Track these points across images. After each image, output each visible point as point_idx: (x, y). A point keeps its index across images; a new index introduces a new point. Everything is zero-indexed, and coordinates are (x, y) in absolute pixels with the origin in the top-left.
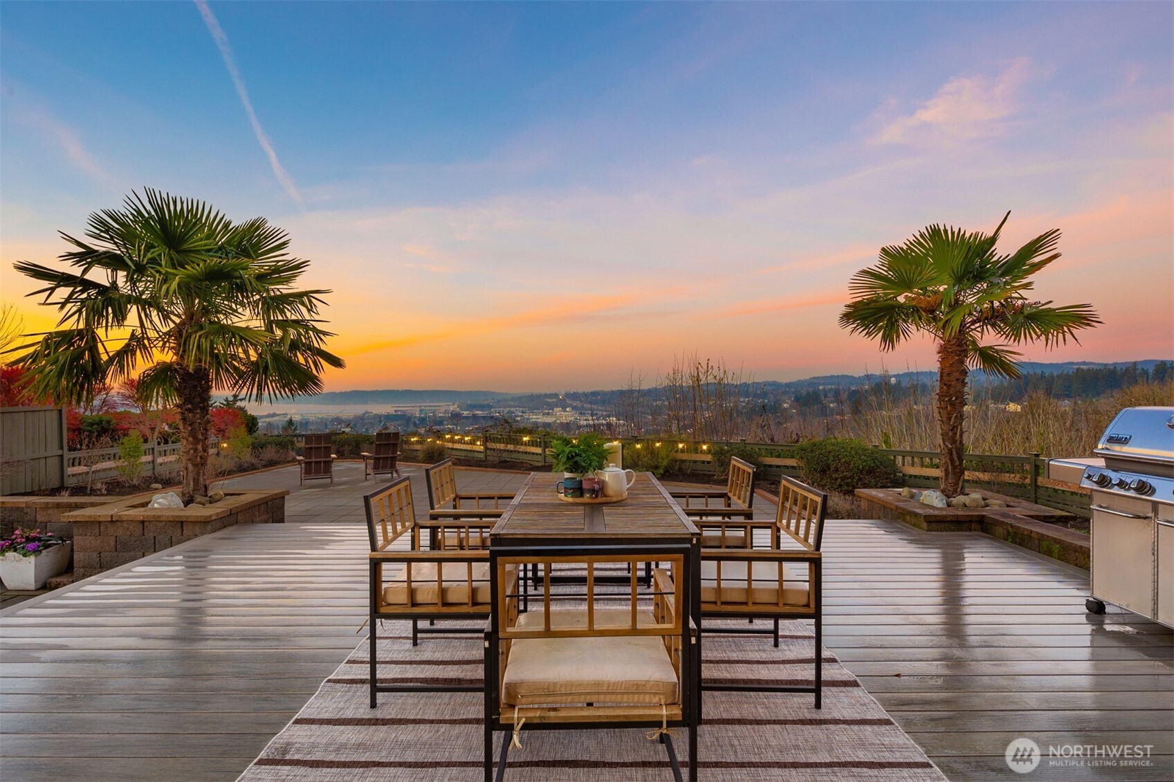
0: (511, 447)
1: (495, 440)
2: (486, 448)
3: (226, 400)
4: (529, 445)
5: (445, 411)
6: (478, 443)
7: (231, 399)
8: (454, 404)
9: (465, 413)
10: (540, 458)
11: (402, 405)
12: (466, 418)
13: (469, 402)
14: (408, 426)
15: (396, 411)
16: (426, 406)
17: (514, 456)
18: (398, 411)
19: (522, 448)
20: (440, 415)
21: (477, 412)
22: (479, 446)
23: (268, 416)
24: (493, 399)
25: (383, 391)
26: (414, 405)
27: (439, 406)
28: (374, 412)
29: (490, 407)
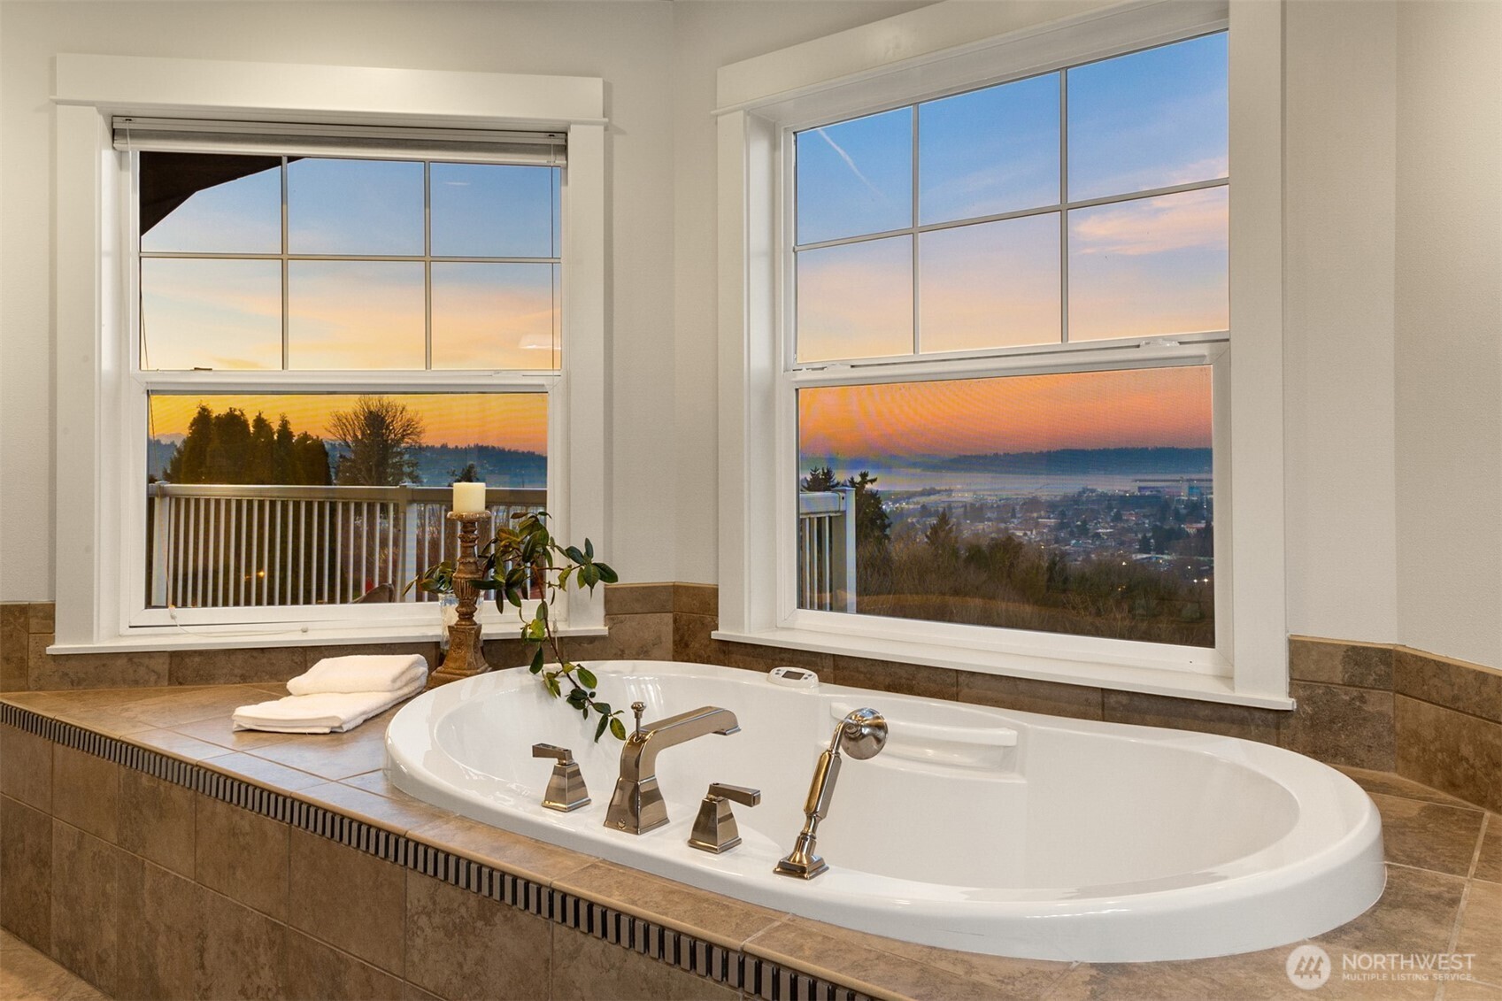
14: (1163, 519)
15: (1140, 489)
16: (1203, 480)
18: (1144, 488)
25: (1118, 450)
26: (1177, 477)
28: (1100, 490)
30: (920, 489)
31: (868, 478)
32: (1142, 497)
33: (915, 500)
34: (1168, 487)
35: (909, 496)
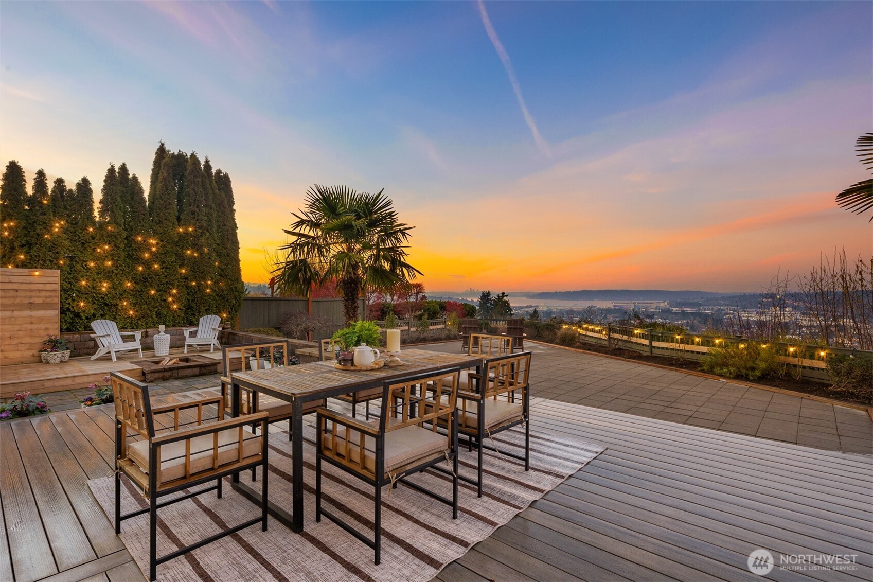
0: (625, 337)
1: (615, 332)
2: (609, 337)
3: (498, 296)
4: (640, 337)
5: (656, 307)
6: (604, 333)
7: (501, 295)
8: (664, 302)
9: (675, 309)
10: (647, 349)
11: (621, 302)
12: (675, 313)
13: (679, 300)
15: (614, 306)
16: (640, 303)
17: (629, 345)
19: (634, 339)
20: (651, 310)
21: (685, 309)
22: (604, 335)
23: (527, 307)
24: (702, 298)
25: (604, 291)
26: (629, 302)
27: (651, 303)
29: (698, 305)
30: (525, 305)
31: (505, 295)
32: (616, 309)
33: (524, 310)
34: (626, 306)
35: (521, 308)
